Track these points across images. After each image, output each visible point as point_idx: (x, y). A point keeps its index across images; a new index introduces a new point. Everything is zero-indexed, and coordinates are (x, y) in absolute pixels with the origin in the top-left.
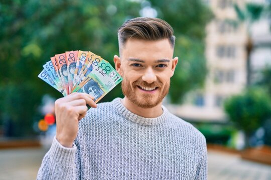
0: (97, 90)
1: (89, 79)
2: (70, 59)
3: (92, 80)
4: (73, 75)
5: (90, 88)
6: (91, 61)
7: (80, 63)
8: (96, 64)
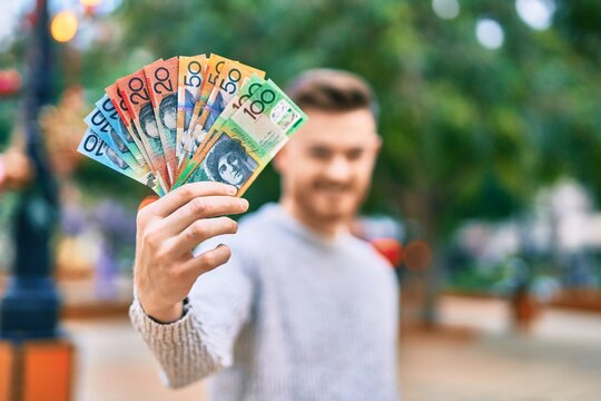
0: (240, 163)
1: (217, 136)
2: (159, 87)
3: (225, 138)
4: (174, 132)
5: (223, 161)
6: (218, 82)
7: (187, 93)
8: (230, 88)
